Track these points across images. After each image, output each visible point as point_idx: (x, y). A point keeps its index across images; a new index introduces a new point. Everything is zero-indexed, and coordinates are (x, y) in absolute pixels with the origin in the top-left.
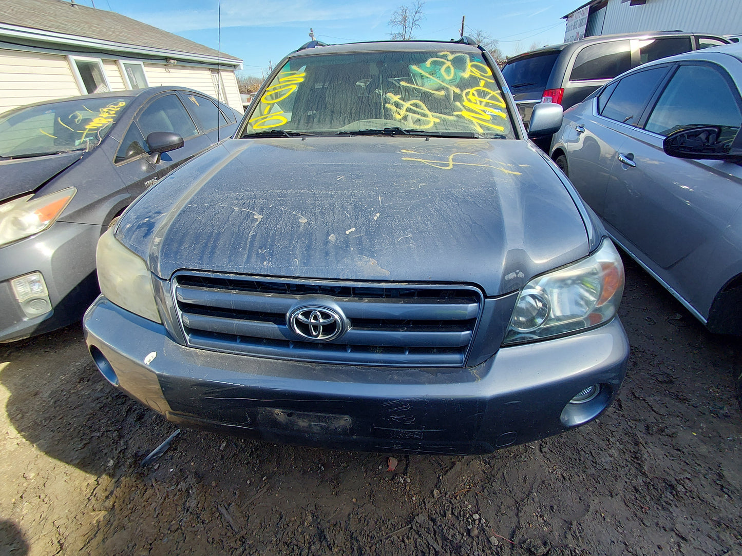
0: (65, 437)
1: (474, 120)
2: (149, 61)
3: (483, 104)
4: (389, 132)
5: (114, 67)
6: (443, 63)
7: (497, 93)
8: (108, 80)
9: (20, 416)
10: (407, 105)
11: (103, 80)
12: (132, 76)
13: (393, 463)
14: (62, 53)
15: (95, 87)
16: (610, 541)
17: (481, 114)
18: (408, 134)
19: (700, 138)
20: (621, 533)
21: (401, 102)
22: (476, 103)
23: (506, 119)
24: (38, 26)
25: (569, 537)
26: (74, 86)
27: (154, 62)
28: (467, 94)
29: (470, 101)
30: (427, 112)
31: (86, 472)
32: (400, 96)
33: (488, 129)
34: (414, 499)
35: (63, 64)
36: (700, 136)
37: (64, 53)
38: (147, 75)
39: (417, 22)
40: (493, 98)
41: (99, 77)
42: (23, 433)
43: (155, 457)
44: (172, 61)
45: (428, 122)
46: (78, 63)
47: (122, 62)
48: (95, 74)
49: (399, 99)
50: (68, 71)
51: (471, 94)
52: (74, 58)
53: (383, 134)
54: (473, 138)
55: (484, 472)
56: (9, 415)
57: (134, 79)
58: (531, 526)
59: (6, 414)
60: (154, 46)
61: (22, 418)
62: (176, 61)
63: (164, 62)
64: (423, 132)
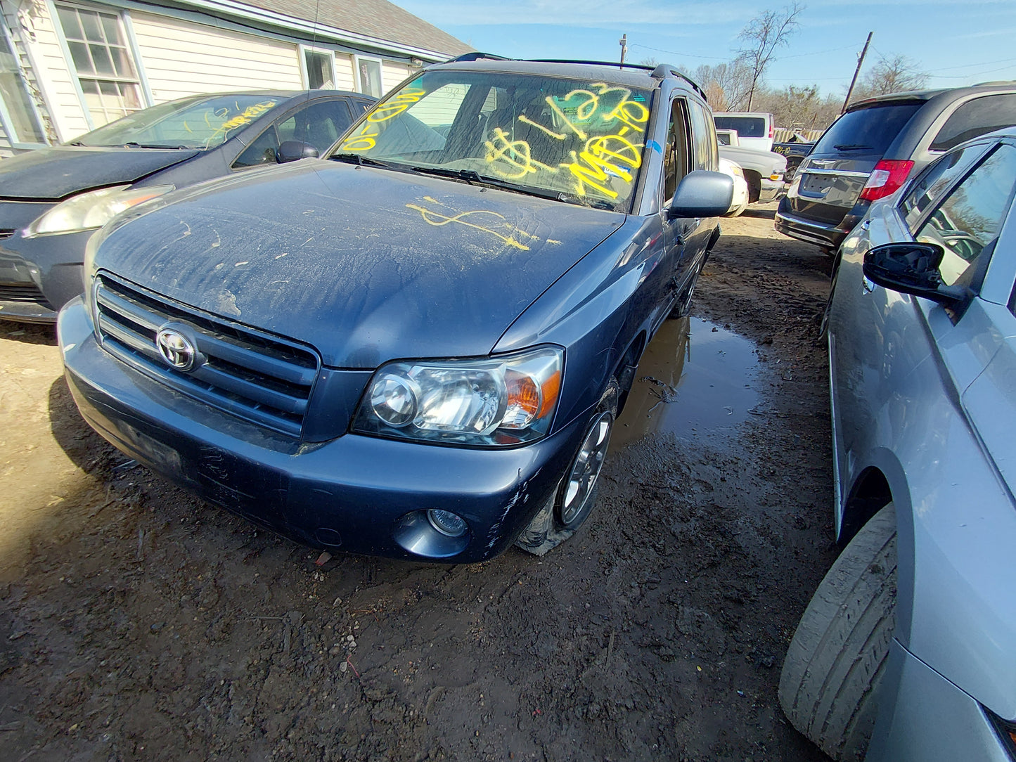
0: (75, 424)
1: (581, 179)
2: (390, 59)
3: (608, 159)
4: (468, 177)
5: (348, 63)
6: (589, 97)
7: (638, 148)
8: (337, 76)
9: (58, 395)
10: (510, 146)
11: (331, 77)
12: (366, 75)
13: (324, 558)
14: (292, 40)
15: (322, 83)
16: (462, 723)
17: (595, 171)
18: (483, 181)
19: (906, 258)
20: (483, 722)
21: (505, 141)
22: (598, 156)
23: (629, 184)
24: (274, 8)
25: (420, 698)
26: (298, 79)
27: (395, 60)
28: (594, 143)
29: (591, 152)
30: (528, 158)
31: (73, 460)
32: (507, 134)
33: (594, 191)
34: (311, 597)
35: (293, 53)
36: (906, 256)
37: (295, 41)
38: (383, 75)
39: (784, 37)
40: (629, 154)
41: (328, 72)
42: (51, 411)
43: (126, 468)
44: (417, 62)
45: (521, 171)
46: (307, 54)
47: (358, 57)
48: (324, 69)
49: (505, 137)
50: (295, 63)
51: (599, 143)
52: (305, 47)
53: (459, 178)
54: (557, 200)
55: (406, 604)
56: (51, 391)
57: (367, 79)
58: (395, 671)
59: (49, 389)
60: (401, 41)
61: (60, 397)
62: (422, 62)
63: (408, 62)
64: (503, 182)
